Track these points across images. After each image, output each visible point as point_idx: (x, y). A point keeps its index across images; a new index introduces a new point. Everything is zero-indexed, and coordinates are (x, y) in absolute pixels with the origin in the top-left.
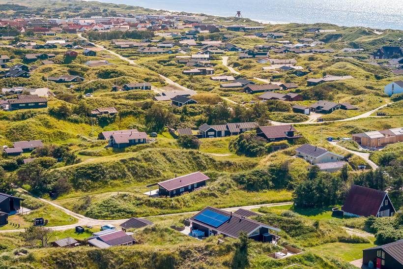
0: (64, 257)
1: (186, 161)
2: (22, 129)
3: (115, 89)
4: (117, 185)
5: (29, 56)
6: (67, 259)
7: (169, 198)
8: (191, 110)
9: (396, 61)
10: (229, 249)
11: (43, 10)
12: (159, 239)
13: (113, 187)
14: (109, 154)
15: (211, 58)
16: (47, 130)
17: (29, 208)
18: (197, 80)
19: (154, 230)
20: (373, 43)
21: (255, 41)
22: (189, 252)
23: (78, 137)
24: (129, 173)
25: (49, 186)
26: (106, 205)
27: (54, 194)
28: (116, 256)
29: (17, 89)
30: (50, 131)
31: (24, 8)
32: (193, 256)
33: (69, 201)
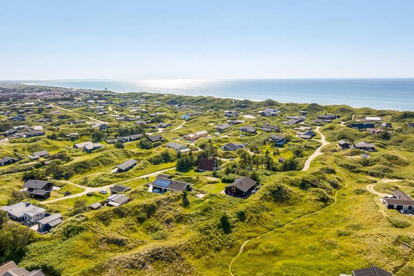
0: (102, 214)
1: (122, 154)
2: (35, 146)
3: (69, 123)
4: (96, 169)
5: (20, 111)
6: (104, 215)
7: (124, 173)
8: (110, 131)
9: (177, 105)
10: (179, 197)
11: (16, 89)
12: (140, 196)
13: (94, 170)
14: (85, 155)
15: (104, 108)
16: (48, 146)
17: (58, 186)
18: (104, 117)
19: (135, 192)
20: (165, 99)
21: (118, 100)
22: (160, 201)
23: (64, 147)
24: (100, 163)
25: (64, 174)
26: (97, 180)
27: (67, 177)
28: (127, 209)
29: (21, 127)
30: (50, 146)
31: (6, 89)
32: (163, 203)
33: (75, 180)
